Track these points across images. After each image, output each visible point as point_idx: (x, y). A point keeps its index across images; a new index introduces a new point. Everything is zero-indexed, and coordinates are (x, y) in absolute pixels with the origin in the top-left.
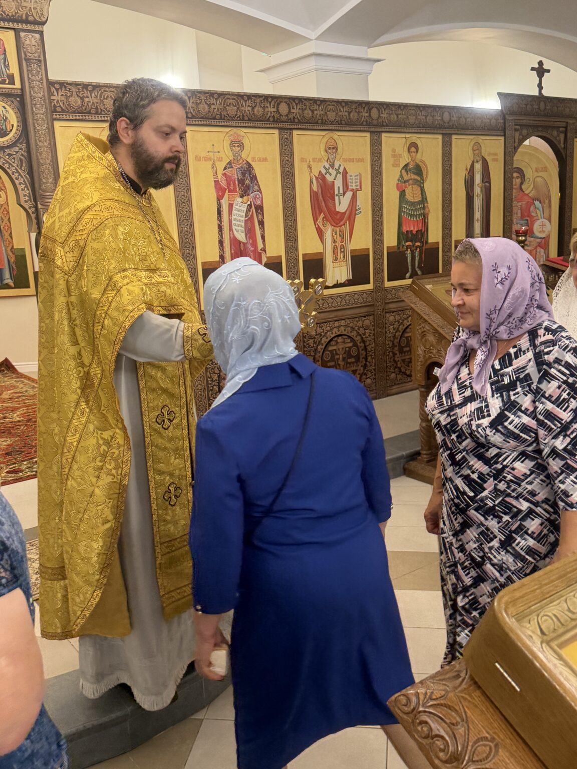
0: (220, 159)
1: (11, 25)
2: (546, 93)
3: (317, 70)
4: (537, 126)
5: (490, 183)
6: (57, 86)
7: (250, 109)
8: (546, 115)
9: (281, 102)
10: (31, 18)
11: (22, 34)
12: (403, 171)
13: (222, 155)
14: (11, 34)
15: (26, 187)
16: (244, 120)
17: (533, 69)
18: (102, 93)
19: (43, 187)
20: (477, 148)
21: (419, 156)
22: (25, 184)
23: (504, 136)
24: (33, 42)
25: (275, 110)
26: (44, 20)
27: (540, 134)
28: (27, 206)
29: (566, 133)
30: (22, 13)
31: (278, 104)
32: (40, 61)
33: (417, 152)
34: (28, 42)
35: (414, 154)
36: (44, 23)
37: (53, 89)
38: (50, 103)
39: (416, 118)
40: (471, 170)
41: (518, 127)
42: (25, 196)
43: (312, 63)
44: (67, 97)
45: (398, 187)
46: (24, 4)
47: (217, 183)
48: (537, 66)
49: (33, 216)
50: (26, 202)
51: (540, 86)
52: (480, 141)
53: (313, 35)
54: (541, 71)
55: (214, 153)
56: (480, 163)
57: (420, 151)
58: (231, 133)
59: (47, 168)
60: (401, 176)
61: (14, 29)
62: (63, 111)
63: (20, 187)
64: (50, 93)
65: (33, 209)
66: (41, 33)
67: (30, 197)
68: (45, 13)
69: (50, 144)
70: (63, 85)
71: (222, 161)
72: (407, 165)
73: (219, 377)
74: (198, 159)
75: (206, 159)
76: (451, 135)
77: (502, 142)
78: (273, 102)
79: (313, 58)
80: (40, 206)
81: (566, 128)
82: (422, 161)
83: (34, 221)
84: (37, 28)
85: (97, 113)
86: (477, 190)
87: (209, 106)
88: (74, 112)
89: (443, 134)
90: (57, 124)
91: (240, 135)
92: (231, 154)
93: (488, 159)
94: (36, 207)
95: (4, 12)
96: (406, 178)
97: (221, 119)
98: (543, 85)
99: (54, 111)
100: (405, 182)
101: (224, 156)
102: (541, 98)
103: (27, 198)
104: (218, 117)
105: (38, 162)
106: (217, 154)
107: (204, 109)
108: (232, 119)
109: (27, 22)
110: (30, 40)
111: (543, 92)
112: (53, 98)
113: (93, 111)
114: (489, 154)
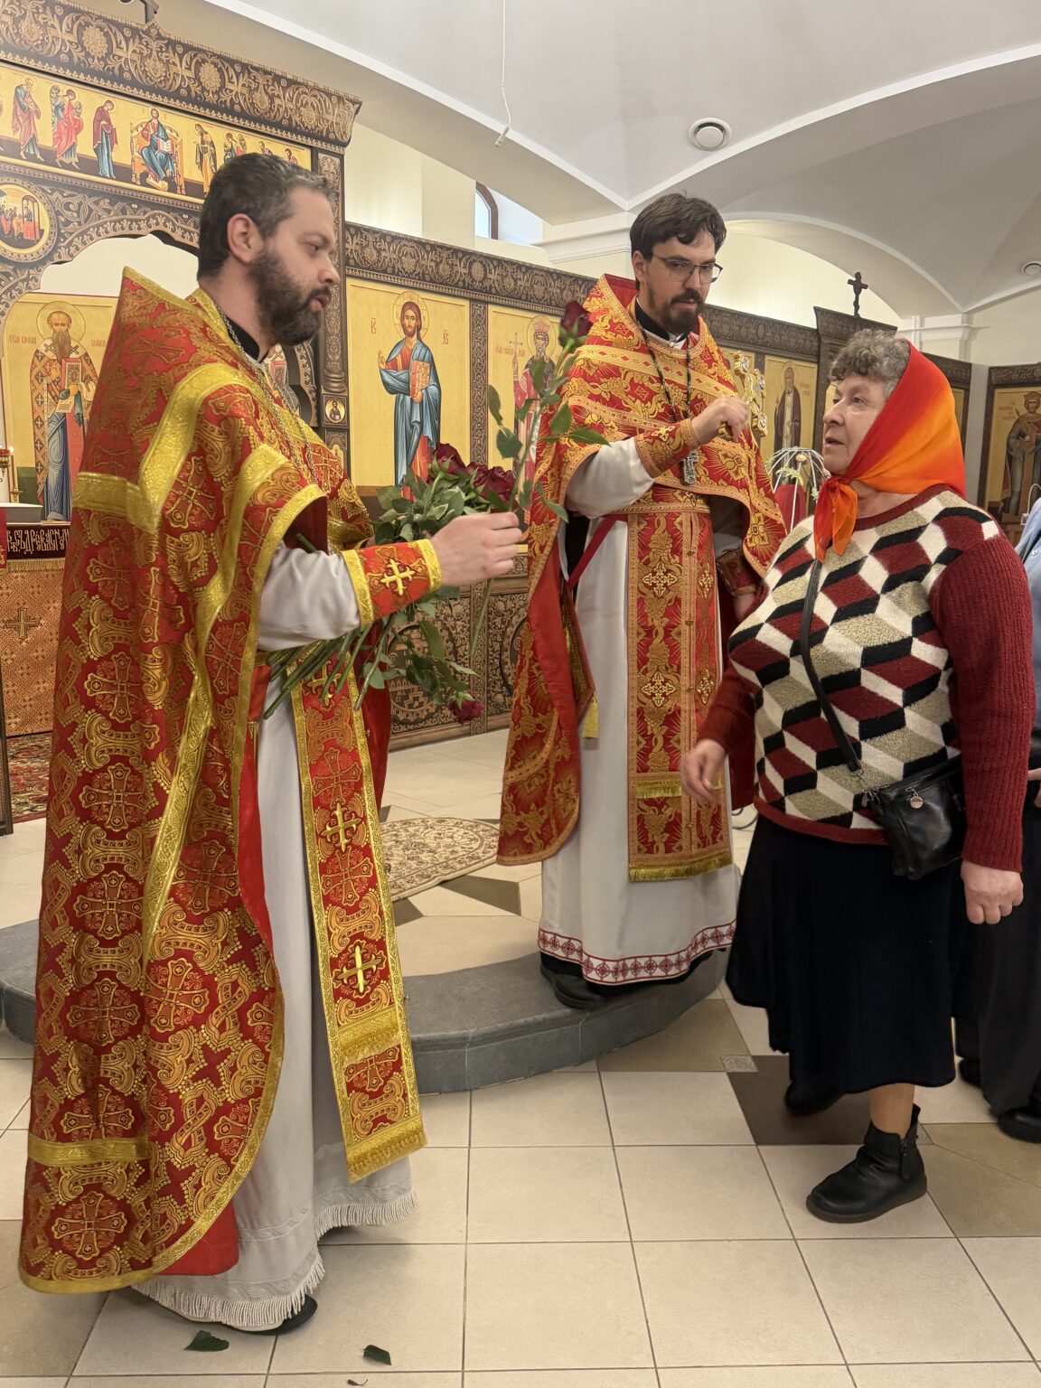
0: (522, 353)
1: (309, 142)
2: (863, 314)
5: (800, 422)
6: (353, 231)
7: (558, 291)
10: (332, 136)
11: (321, 156)
13: (524, 347)
14: (307, 153)
15: (308, 362)
16: (551, 305)
17: (850, 282)
18: (401, 248)
19: (329, 365)
20: (790, 375)
22: (308, 359)
23: (818, 363)
24: (332, 167)
26: (346, 140)
28: (307, 389)
30: (323, 127)
32: (337, 195)
34: (325, 168)
36: (345, 145)
37: (348, 234)
38: (344, 253)
39: (730, 328)
40: (783, 403)
42: (306, 374)
44: (363, 248)
46: (326, 116)
47: (516, 383)
48: (854, 279)
49: (313, 404)
50: (306, 383)
51: (856, 305)
52: (793, 367)
53: (627, 204)
54: (858, 286)
55: (516, 343)
56: (792, 394)
58: (536, 320)
59: (334, 340)
61: (311, 147)
62: (356, 265)
63: (302, 362)
64: (345, 241)
65: (314, 394)
66: (341, 157)
67: (311, 376)
68: (348, 131)
69: (340, 308)
70: (359, 230)
71: (523, 355)
73: (501, 646)
74: (499, 350)
75: (508, 351)
76: (765, 354)
77: (816, 370)
80: (323, 391)
83: (314, 411)
84: (337, 150)
85: (393, 273)
86: (787, 430)
87: (515, 281)
88: (368, 269)
89: (757, 353)
90: (350, 282)
91: (545, 325)
92: (533, 348)
93: (801, 391)
94: (318, 391)
95: (303, 123)
97: (526, 300)
98: (860, 304)
99: (347, 264)
101: (526, 350)
102: (856, 319)
103: (308, 378)
104: (524, 297)
105: (326, 331)
106: (519, 347)
107: (510, 284)
108: (539, 301)
109: (327, 140)
110: (329, 164)
111: (859, 312)
112: (347, 246)
113: (389, 270)
114: (802, 385)
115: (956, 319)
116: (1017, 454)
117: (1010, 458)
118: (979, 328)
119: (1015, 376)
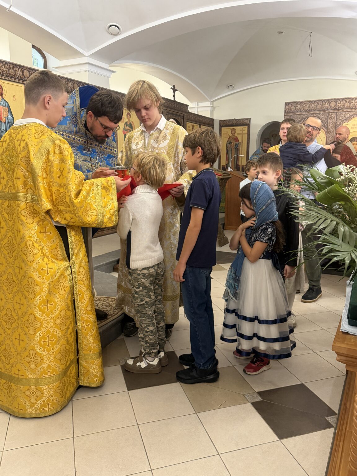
2: (177, 100)
3: (89, 71)
4: (173, 114)
8: (176, 110)
9: (75, 83)
12: (125, 125)
17: (171, 88)
21: (131, 119)
25: (72, 86)
27: (175, 118)
29: (183, 119)
31: (73, 84)
33: (130, 117)
35: (129, 118)
41: (167, 113)
43: (86, 67)
45: (123, 132)
48: (173, 87)
51: (174, 97)
53: (87, 54)
54: (174, 90)
57: (131, 117)
60: (124, 127)
72: (126, 123)
78: (71, 82)
79: (87, 65)
81: (184, 116)
82: (133, 122)
96: (126, 128)
98: (175, 96)
100: (126, 130)
102: (174, 101)
111: (175, 99)
115: (208, 104)
116: (230, 149)
117: (227, 151)
118: (216, 107)
119: (227, 123)
